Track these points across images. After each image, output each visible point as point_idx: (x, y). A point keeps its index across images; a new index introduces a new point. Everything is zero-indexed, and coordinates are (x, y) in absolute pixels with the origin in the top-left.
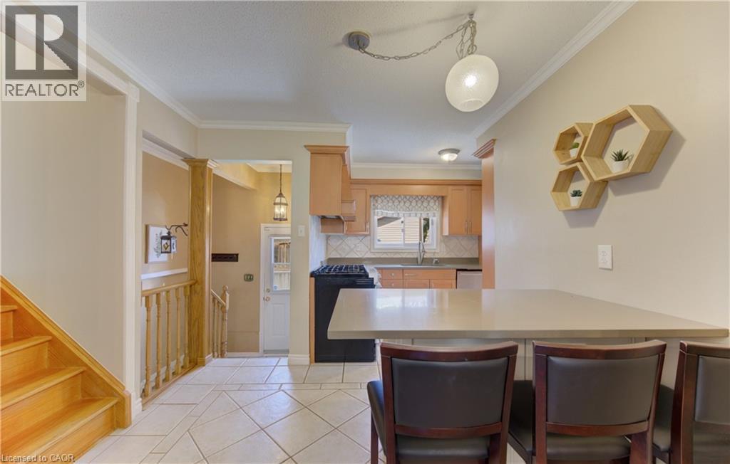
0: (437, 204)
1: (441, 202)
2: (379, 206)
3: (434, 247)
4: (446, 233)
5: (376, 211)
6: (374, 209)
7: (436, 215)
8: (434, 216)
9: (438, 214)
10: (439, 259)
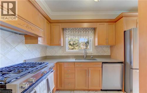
0: (92, 32)
1: (94, 32)
2: (67, 34)
3: (91, 51)
4: (97, 44)
5: (66, 36)
6: (65, 35)
7: (92, 37)
8: (91, 37)
9: (93, 37)
10: (93, 56)
